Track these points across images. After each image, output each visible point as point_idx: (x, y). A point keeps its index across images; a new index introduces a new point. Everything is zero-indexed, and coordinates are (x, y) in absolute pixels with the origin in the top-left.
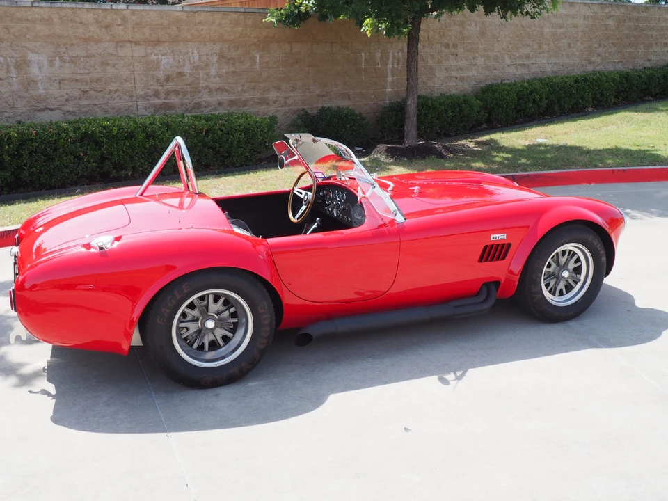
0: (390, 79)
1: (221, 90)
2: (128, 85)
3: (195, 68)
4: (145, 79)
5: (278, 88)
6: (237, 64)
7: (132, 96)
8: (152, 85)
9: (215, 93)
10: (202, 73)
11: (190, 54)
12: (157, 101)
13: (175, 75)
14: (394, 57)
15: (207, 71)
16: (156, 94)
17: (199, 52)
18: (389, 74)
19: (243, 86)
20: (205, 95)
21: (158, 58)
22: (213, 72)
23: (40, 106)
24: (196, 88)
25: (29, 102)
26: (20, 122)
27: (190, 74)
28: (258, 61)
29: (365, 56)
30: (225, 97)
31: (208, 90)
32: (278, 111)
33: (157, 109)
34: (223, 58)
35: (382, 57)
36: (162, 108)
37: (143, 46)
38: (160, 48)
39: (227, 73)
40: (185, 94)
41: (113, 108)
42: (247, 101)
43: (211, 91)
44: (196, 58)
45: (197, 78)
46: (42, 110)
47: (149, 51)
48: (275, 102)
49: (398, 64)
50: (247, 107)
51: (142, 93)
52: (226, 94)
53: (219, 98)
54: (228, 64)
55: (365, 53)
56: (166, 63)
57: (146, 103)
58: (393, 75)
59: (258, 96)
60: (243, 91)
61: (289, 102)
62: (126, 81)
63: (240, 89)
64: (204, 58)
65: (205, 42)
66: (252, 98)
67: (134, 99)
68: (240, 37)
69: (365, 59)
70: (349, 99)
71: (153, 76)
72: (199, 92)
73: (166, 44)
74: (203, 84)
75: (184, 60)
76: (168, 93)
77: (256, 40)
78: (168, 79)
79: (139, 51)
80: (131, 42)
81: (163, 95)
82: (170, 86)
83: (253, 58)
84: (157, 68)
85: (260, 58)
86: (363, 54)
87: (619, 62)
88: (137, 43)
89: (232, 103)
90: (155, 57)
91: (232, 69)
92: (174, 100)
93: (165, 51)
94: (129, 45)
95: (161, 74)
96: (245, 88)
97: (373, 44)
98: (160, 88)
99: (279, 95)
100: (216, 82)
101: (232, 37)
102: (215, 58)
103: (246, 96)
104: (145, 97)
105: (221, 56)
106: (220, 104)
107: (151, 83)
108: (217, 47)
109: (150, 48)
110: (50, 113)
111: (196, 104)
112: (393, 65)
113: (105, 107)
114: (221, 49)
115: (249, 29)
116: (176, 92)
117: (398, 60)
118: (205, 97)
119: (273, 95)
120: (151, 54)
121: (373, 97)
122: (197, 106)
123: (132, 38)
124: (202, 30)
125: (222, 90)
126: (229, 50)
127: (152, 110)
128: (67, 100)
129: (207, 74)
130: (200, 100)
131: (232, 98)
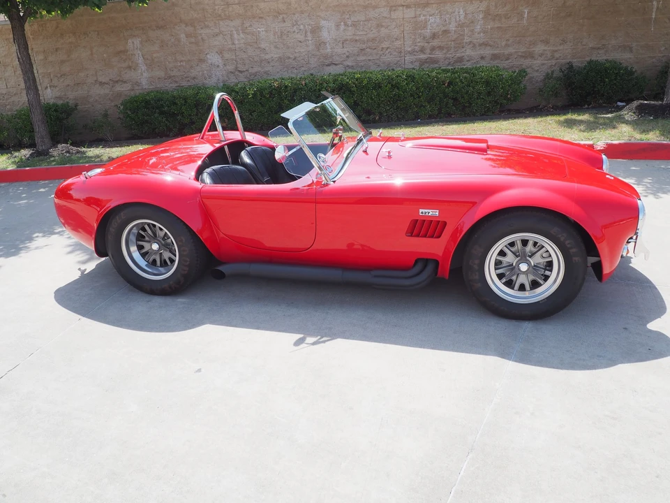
1: (485, 44)
2: (398, 43)
3: (461, 25)
4: (413, 37)
5: (546, 42)
6: (503, 20)
7: (401, 52)
8: (419, 42)
9: (478, 48)
10: (466, 30)
11: (456, 13)
12: (423, 56)
13: (440, 33)
15: (472, 28)
16: (422, 50)
17: (465, 11)
19: (507, 40)
20: (468, 50)
21: (426, 19)
22: (478, 28)
23: (327, 62)
24: (460, 44)
25: (319, 59)
26: (312, 75)
27: (455, 31)
28: (526, 16)
29: (658, 4)
30: (487, 52)
31: (471, 45)
32: (543, 64)
33: (423, 62)
34: (489, 15)
36: (426, 62)
37: (414, 9)
38: (429, 9)
39: (491, 29)
40: (448, 49)
41: (384, 63)
42: (510, 54)
43: (474, 46)
44: (462, 17)
45: (461, 35)
46: (328, 65)
47: (418, 13)
48: (541, 55)
50: (510, 61)
51: (409, 49)
52: (489, 48)
53: (482, 52)
54: (494, 20)
55: (658, 2)
56: (434, 22)
57: (413, 58)
59: (523, 49)
60: (507, 45)
61: (557, 55)
62: (397, 39)
63: (504, 43)
64: (470, 16)
66: (516, 52)
67: (402, 54)
69: (658, 9)
70: (631, 51)
71: (420, 34)
72: (463, 47)
73: (434, 6)
74: (467, 39)
75: (450, 19)
76: (433, 49)
78: (434, 36)
79: (410, 13)
80: (403, 6)
81: (428, 51)
82: (436, 43)
83: (521, 15)
84: (425, 27)
85: (529, 13)
86: (654, 3)
88: (408, 7)
89: (495, 57)
90: (423, 18)
91: (497, 25)
92: (439, 55)
93: (433, 12)
94: (401, 8)
95: (428, 32)
96: (509, 43)
98: (426, 44)
99: (546, 48)
100: (480, 38)
102: (481, 16)
103: (511, 50)
104: (410, 53)
105: (487, 13)
106: (482, 58)
107: (419, 40)
108: (483, 6)
109: (419, 10)
110: (334, 67)
111: (459, 58)
113: (378, 62)
114: (488, 7)
116: (441, 48)
118: (469, 52)
119: (539, 48)
120: (420, 15)
122: (460, 60)
123: (404, 2)
125: (486, 45)
126: (496, 6)
127: (417, 64)
128: (348, 57)
129: (472, 31)
130: (463, 54)
131: (495, 52)
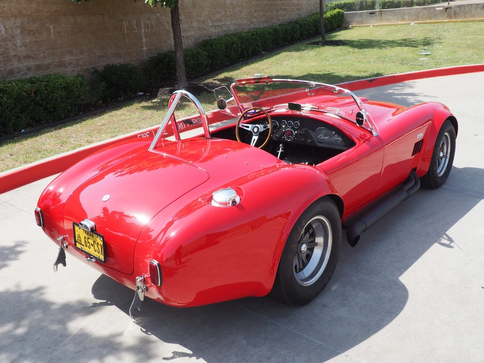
0: (144, 40)
1: (27, 57)
3: (4, 40)
5: (71, 53)
6: (37, 35)
9: (23, 60)
10: (10, 44)
14: (144, 24)
15: (14, 42)
17: (4, 26)
18: (144, 37)
19: (44, 52)
20: (15, 63)
22: (19, 42)
24: (7, 57)
27: (1, 45)
28: (52, 31)
29: (126, 23)
30: (31, 63)
31: (17, 59)
32: (73, 71)
34: (25, 30)
35: (137, 23)
39: (30, 42)
42: (49, 65)
43: (19, 59)
44: (3, 32)
45: (7, 49)
48: (70, 64)
49: (148, 29)
50: (50, 70)
52: (32, 60)
53: (27, 64)
54: (29, 35)
55: (126, 22)
58: (146, 37)
59: (57, 60)
60: (45, 57)
61: (81, 63)
63: (42, 55)
64: (10, 31)
65: (8, 17)
66: (53, 62)
68: (35, 12)
69: (127, 27)
70: (121, 57)
72: (11, 60)
74: (12, 53)
77: (48, 14)
83: (48, 30)
85: (54, 28)
86: (124, 23)
87: (266, 21)
89: (38, 67)
91: (34, 39)
96: (46, 54)
97: (130, 14)
99: (72, 58)
100: (22, 51)
101: (29, 13)
102: (19, 31)
103: (48, 61)
105: (23, 29)
106: (29, 69)
108: (19, 21)
111: (9, 70)
112: (145, 30)
114: (22, 23)
115: (41, 5)
117: (148, 26)
118: (16, 64)
119: (68, 58)
121: (136, 54)
122: (11, 72)
124: (4, 7)
125: (29, 57)
126: (28, 23)
129: (15, 45)
130: (13, 67)
131: (38, 63)
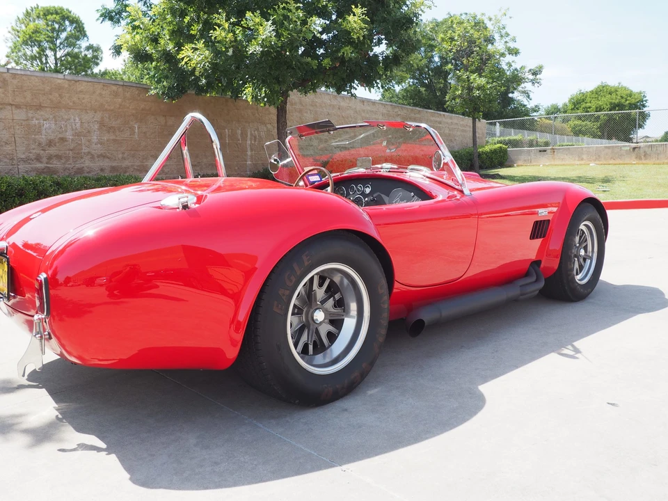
0: (249, 153)
1: (103, 156)
2: (8, 148)
3: (78, 134)
4: (26, 142)
6: (117, 133)
7: (12, 159)
8: (34, 149)
9: (97, 159)
10: (84, 140)
11: (72, 121)
12: (39, 165)
13: (57, 140)
14: (251, 134)
15: (89, 138)
16: (38, 158)
17: (80, 119)
18: (249, 149)
19: (123, 153)
20: (87, 161)
21: (39, 123)
22: (95, 139)
24: (78, 154)
27: (72, 140)
28: (136, 131)
29: (229, 132)
30: (106, 164)
31: (89, 157)
33: (40, 172)
34: (104, 126)
35: (242, 133)
36: (43, 173)
37: (24, 110)
38: (42, 113)
39: (108, 141)
40: (67, 159)
42: (128, 168)
43: (93, 157)
44: (78, 125)
45: (79, 144)
47: (30, 115)
49: (255, 141)
51: (23, 156)
52: (107, 160)
53: (101, 164)
54: (109, 132)
55: (228, 130)
56: (48, 127)
57: (28, 166)
58: (252, 150)
59: (138, 163)
60: (124, 158)
62: (6, 143)
63: (120, 156)
64: (86, 125)
65: (86, 110)
67: (15, 162)
68: (119, 108)
69: (229, 135)
71: (35, 140)
72: (82, 158)
73: (48, 109)
74: (85, 150)
75: (66, 126)
76: (50, 158)
77: (134, 112)
78: (50, 143)
79: (20, 115)
80: (12, 105)
81: (45, 160)
82: (52, 151)
83: (132, 129)
84: (40, 132)
85: (139, 128)
86: (226, 130)
88: (18, 107)
89: (114, 169)
90: (37, 122)
91: (112, 137)
92: (56, 164)
93: (47, 116)
94: (9, 107)
95: (43, 138)
96: (125, 155)
97: (234, 122)
98: (42, 152)
100: (97, 149)
101: (112, 108)
102: (96, 127)
103: (127, 163)
104: (26, 161)
105: (102, 124)
106: (102, 170)
107: (33, 147)
108: (98, 116)
109: (31, 112)
111: (78, 169)
112: (251, 141)
114: (102, 118)
115: (127, 101)
116: (59, 157)
117: (255, 137)
118: (87, 163)
120: (32, 118)
121: (237, 168)
122: (80, 171)
123: (13, 101)
124: (83, 99)
125: (104, 157)
126: (109, 118)
127: (33, 174)
129: (89, 141)
130: (83, 165)
131: (114, 164)
